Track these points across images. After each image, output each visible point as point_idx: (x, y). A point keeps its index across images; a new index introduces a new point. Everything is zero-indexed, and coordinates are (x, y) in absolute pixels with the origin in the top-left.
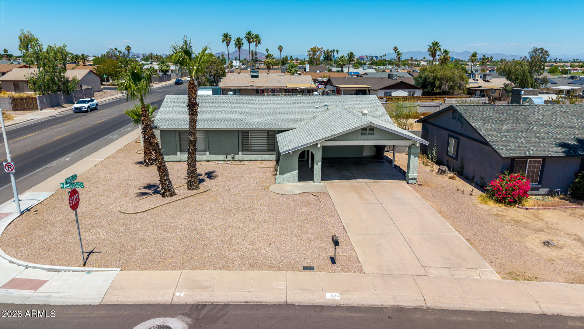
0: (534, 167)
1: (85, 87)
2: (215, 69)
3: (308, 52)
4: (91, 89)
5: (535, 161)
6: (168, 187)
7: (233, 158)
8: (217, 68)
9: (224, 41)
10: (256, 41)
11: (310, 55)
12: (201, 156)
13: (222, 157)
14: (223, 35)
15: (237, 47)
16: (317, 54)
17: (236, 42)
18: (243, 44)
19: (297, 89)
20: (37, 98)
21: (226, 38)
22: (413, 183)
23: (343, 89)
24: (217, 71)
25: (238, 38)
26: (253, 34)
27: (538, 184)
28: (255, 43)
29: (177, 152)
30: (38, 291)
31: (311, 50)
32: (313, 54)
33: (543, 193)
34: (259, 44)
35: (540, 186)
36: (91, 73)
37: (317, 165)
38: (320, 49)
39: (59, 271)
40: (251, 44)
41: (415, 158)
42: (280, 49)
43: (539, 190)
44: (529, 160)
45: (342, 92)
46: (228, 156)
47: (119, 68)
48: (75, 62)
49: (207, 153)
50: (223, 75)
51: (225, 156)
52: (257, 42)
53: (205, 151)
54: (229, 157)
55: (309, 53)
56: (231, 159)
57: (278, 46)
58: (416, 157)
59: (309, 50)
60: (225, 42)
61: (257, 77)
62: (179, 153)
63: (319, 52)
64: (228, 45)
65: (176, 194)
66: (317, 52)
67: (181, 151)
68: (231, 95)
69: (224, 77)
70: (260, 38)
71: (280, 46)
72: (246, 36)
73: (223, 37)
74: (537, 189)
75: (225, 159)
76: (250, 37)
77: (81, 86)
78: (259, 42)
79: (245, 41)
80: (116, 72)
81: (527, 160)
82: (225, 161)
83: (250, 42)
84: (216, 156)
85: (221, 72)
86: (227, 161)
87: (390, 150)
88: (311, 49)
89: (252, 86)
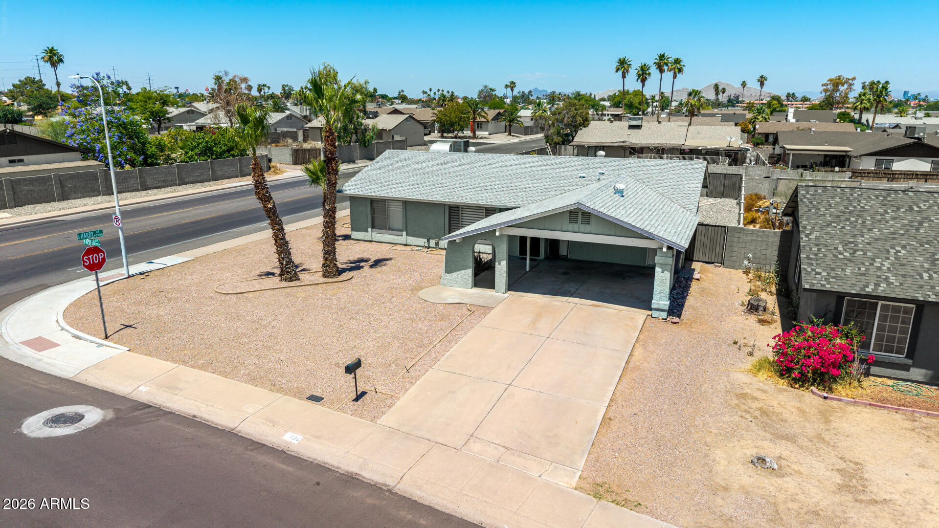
0: (894, 319)
1: (397, 138)
2: (570, 115)
3: (823, 85)
4: (403, 141)
5: (897, 310)
6: (286, 269)
7: (437, 244)
8: (574, 113)
9: (618, 70)
10: (674, 69)
11: (826, 91)
12: (397, 237)
13: (422, 241)
14: (617, 60)
15: (639, 80)
16: (842, 88)
17: (639, 72)
18: (649, 74)
19: (700, 148)
20: (322, 150)
21: (623, 65)
22: (660, 318)
23: (792, 152)
24: (574, 117)
25: (643, 64)
26: (668, 58)
27: (905, 358)
28: (672, 72)
29: (368, 228)
30: (40, 353)
31: (829, 82)
32: (833, 90)
33: (920, 378)
34: (681, 74)
35: (910, 362)
36: (411, 120)
37: (499, 264)
38: (849, 79)
39: (79, 338)
40: (663, 74)
41: (663, 272)
42: (762, 81)
43: (908, 370)
44: (880, 303)
45: (789, 159)
46: (431, 241)
47: (465, 114)
48: (442, 105)
49: (404, 233)
50: (584, 124)
51: (426, 240)
52: (676, 70)
53: (402, 231)
54: (433, 243)
55: (825, 87)
56: (434, 245)
57: (758, 77)
58: (665, 272)
59: (825, 82)
60: (620, 73)
61: (639, 127)
62: (370, 230)
63: (846, 86)
64: (624, 77)
65: (299, 280)
66: (843, 85)
67: (373, 227)
68: (601, 156)
69: (585, 127)
70: (682, 64)
71: (762, 77)
72: (656, 61)
73: (617, 64)
74: (906, 368)
75: (426, 245)
76: (662, 63)
77: (393, 137)
78: (680, 70)
79: (654, 71)
80: (461, 118)
81: (878, 303)
82: (426, 247)
83: (661, 71)
84: (415, 238)
85: (579, 119)
86: (429, 247)
87: (716, 261)
88: (830, 80)
89: (623, 142)
